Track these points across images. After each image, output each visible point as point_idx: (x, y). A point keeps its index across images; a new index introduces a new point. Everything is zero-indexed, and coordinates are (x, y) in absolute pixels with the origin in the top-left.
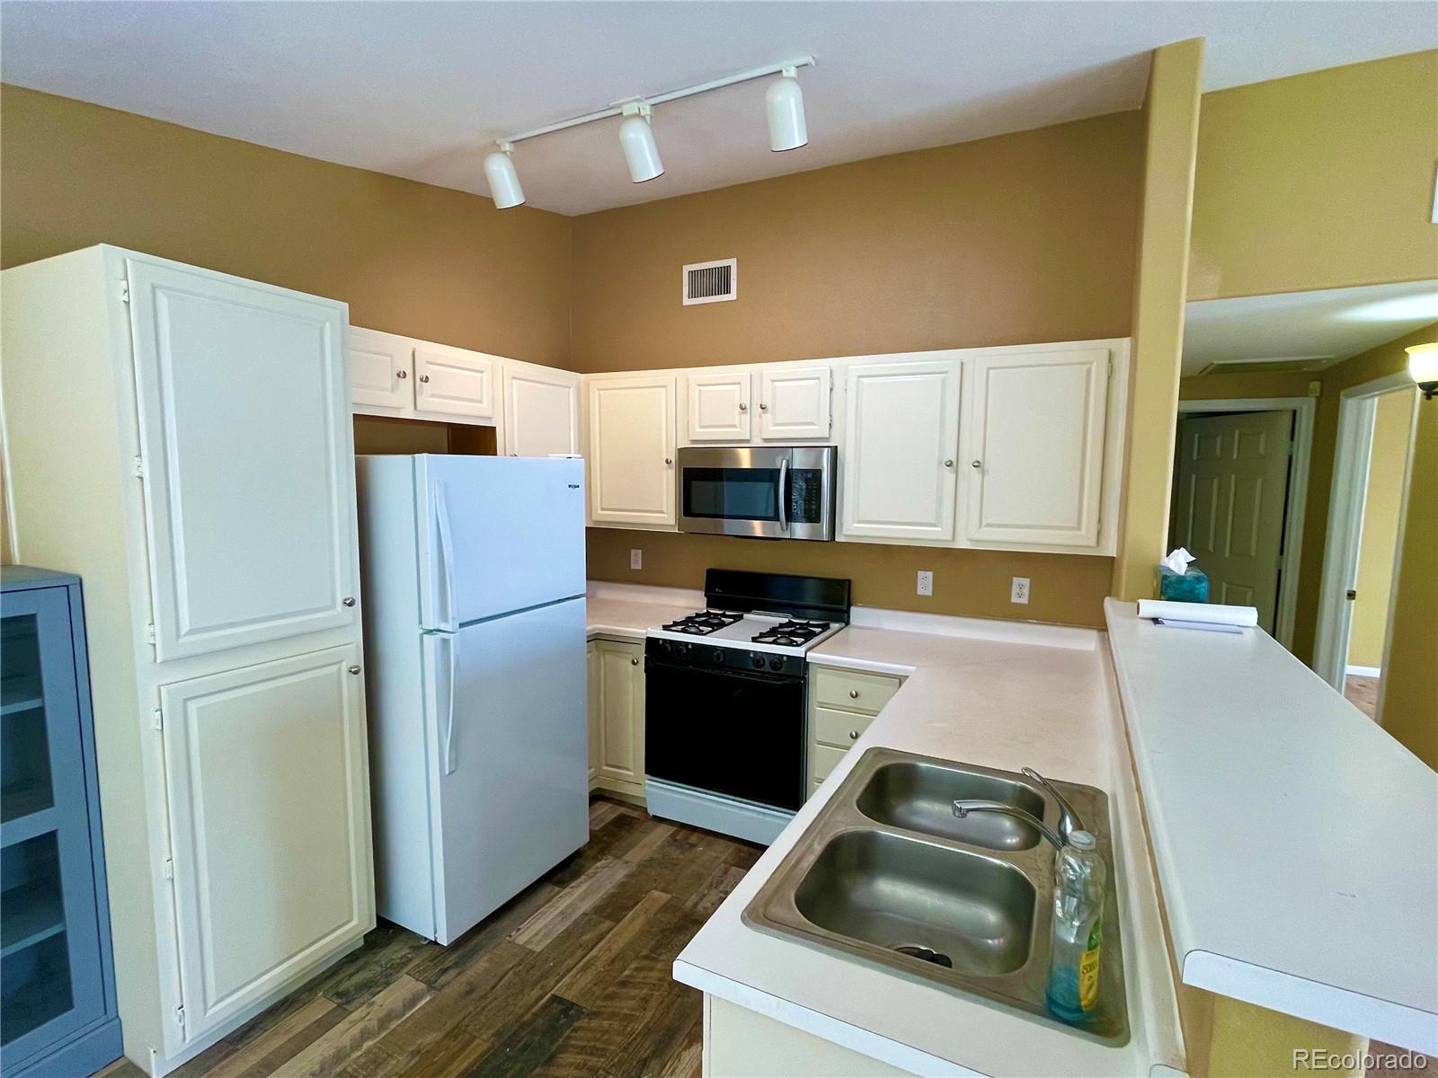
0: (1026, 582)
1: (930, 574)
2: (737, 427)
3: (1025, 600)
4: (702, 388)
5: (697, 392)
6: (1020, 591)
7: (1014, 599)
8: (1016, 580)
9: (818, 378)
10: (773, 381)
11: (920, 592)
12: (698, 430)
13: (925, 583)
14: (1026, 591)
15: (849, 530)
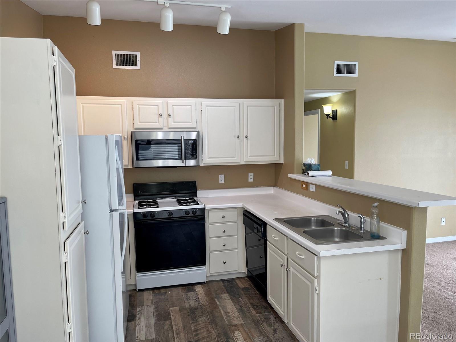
0: (252, 174)
1: (223, 175)
2: (157, 123)
3: (252, 181)
4: (139, 106)
5: (138, 107)
6: (251, 177)
7: (249, 181)
8: (250, 174)
9: (191, 106)
10: (172, 105)
11: (220, 182)
12: (139, 124)
13: (222, 179)
14: (253, 177)
15: (205, 161)
